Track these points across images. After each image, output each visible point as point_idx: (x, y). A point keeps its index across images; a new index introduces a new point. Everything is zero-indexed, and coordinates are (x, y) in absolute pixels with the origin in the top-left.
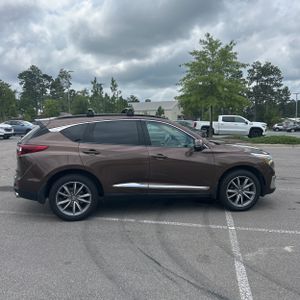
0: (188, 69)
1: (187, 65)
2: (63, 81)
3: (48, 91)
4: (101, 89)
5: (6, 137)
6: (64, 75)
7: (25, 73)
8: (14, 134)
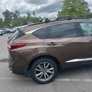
0: (63, 3)
1: (63, 2)
2: (17, 14)
3: (13, 18)
4: (30, 15)
5: (2, 35)
6: (17, 12)
7: (4, 12)
8: (4, 33)
